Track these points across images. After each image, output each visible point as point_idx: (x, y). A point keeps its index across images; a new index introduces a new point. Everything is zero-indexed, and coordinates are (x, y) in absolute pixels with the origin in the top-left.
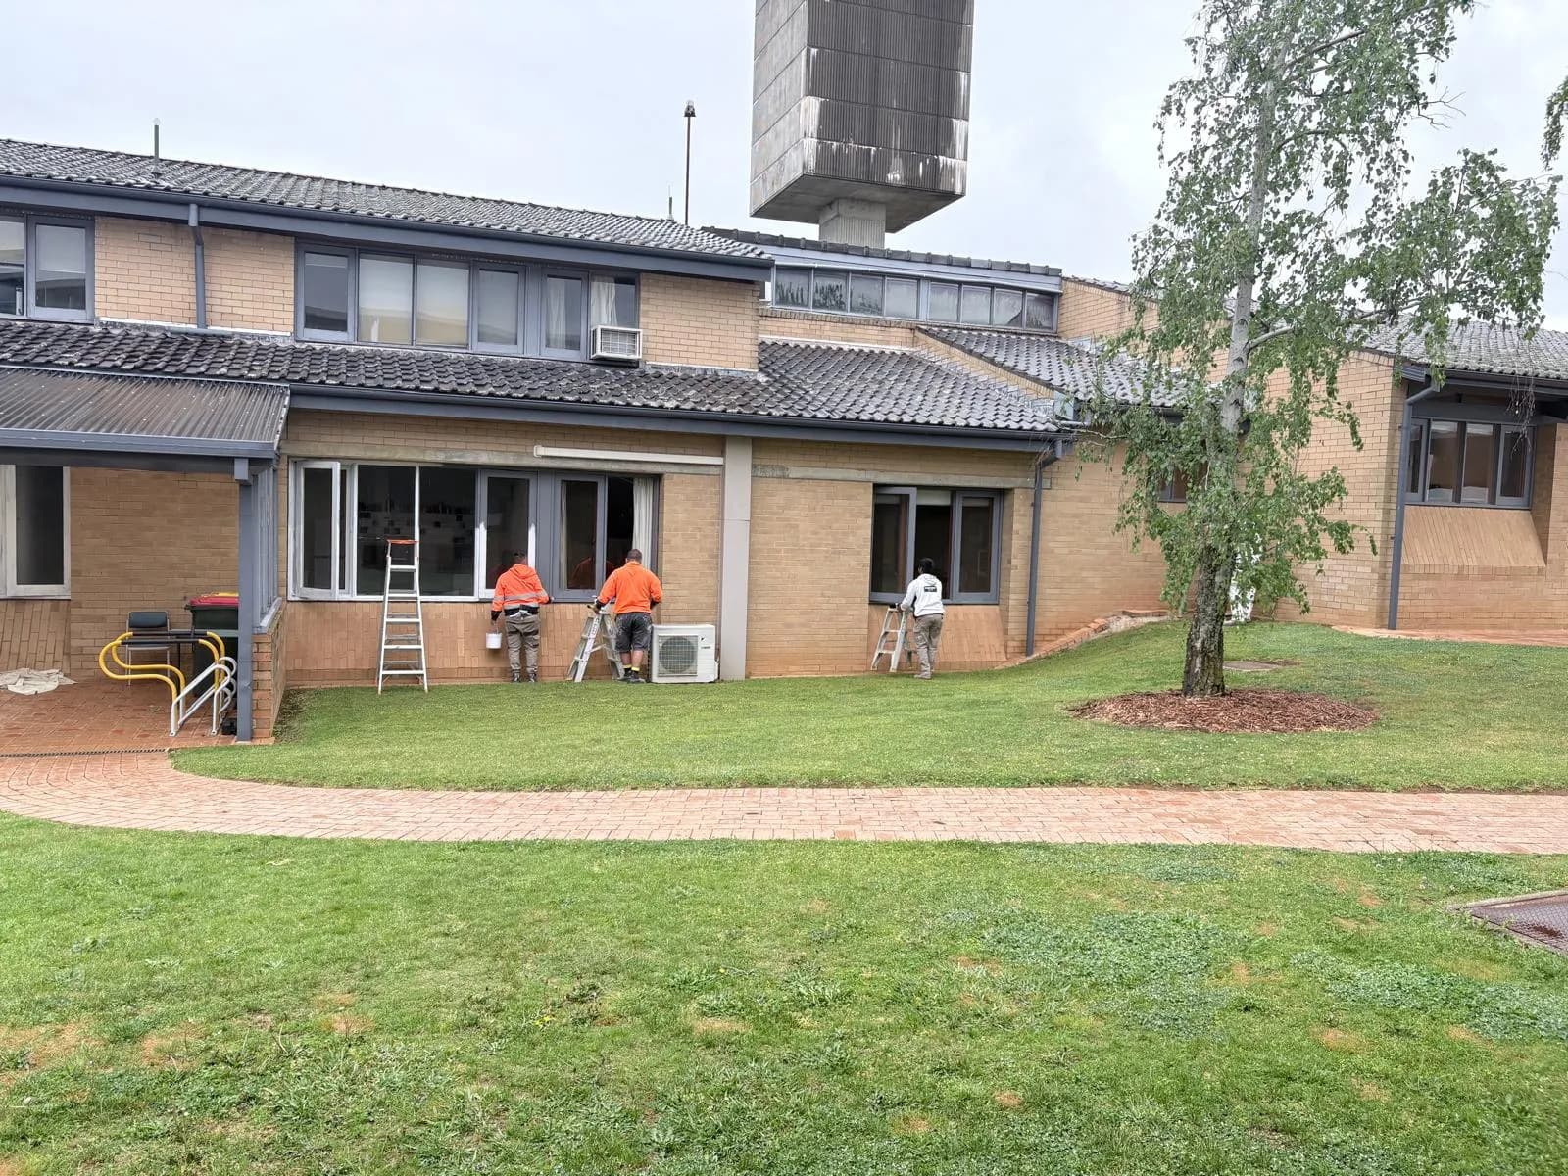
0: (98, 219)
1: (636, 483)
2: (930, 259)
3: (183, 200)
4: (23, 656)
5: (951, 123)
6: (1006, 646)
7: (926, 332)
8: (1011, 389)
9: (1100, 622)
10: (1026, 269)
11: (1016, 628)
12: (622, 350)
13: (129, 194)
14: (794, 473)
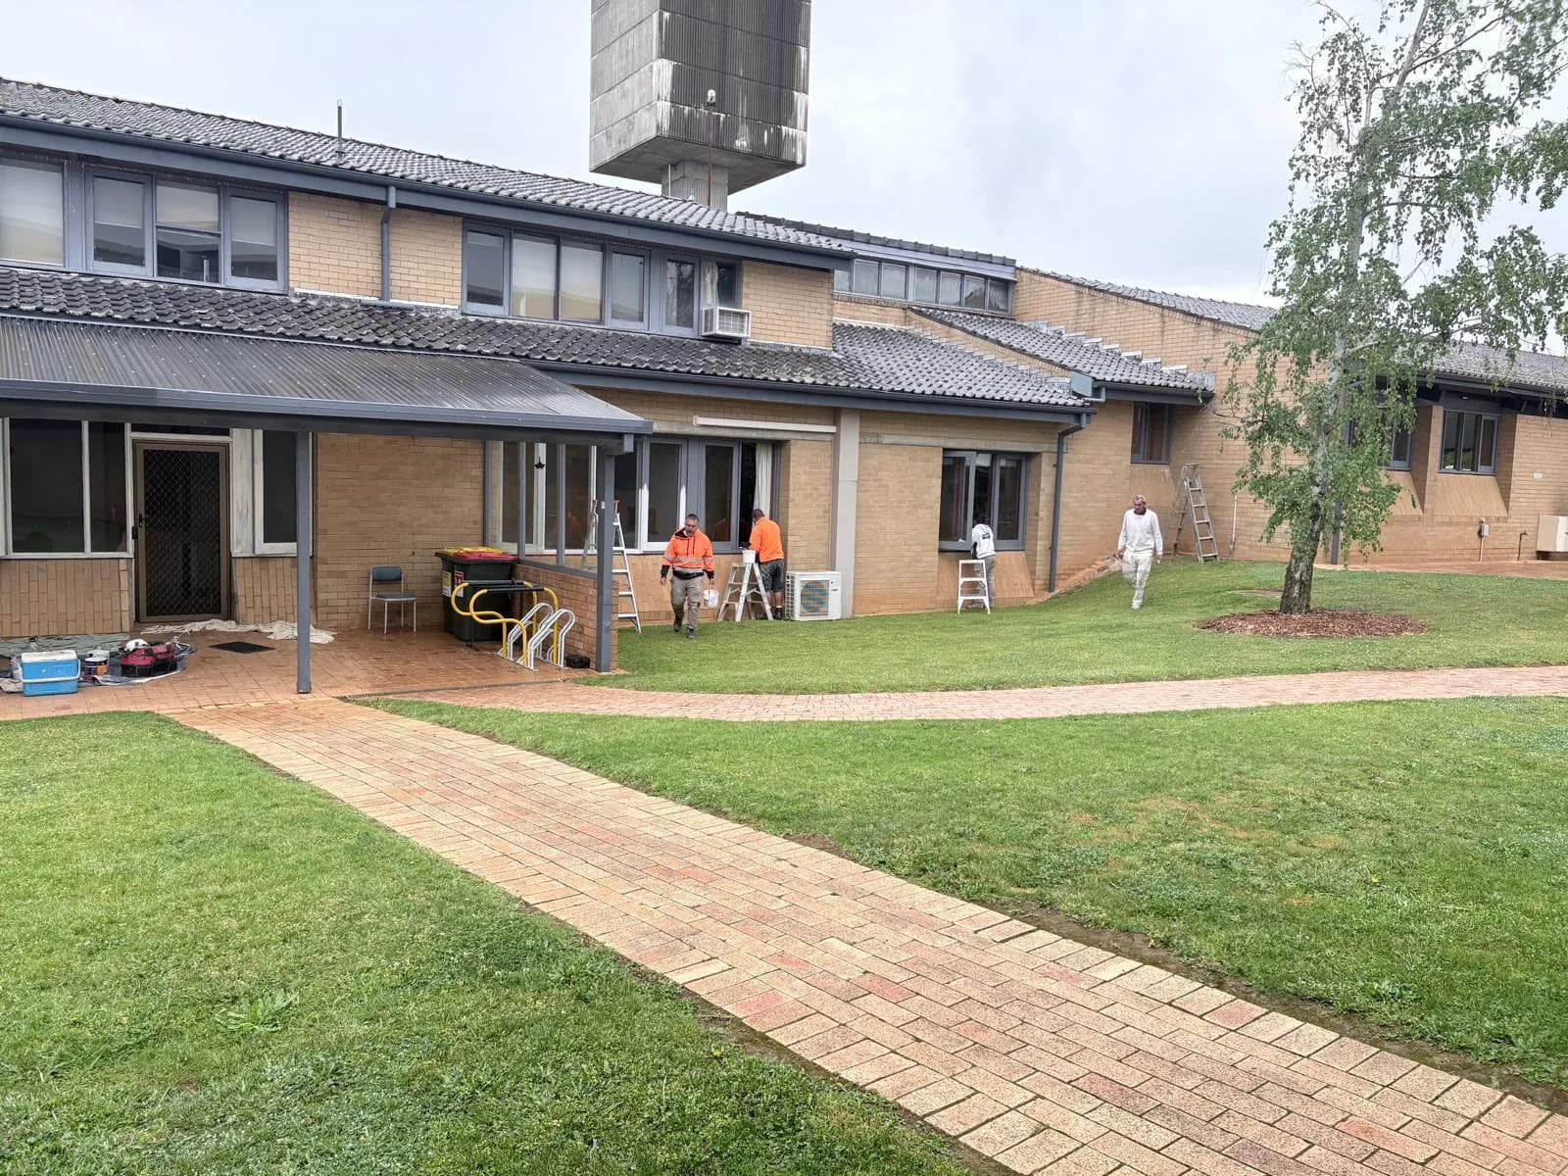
0: (292, 195)
1: (758, 447)
2: (917, 248)
3: (383, 182)
4: (274, 610)
5: (792, 95)
6: (1033, 585)
7: (919, 313)
8: (1021, 368)
9: (1100, 564)
10: (989, 259)
11: (1042, 569)
12: (735, 330)
13: (316, 171)
14: (887, 439)
